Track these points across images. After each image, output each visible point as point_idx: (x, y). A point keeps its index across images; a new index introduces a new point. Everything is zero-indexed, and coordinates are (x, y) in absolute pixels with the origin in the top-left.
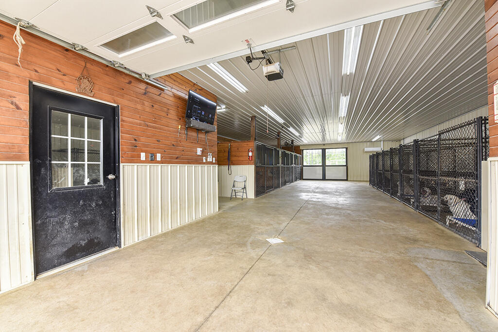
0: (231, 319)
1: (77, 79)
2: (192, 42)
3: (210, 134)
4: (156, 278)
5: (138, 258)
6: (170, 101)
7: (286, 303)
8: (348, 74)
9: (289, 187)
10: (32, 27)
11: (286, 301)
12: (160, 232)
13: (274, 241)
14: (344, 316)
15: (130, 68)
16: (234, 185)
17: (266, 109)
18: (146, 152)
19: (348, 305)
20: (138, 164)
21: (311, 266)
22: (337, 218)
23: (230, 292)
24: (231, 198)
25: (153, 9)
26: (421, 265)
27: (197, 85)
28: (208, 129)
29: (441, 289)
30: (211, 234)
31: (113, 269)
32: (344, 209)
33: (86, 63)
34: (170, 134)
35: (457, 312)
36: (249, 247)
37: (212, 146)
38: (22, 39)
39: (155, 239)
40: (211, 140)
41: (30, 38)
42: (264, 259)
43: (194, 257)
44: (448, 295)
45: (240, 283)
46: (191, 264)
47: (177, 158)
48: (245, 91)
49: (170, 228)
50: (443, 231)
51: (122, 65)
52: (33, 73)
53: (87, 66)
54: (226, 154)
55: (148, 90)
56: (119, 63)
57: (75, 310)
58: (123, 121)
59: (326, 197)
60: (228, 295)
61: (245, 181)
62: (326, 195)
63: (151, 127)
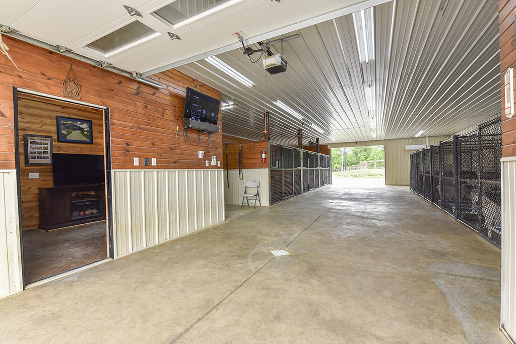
0: (212, 331)
1: (63, 82)
2: (178, 38)
3: (213, 135)
4: (144, 290)
5: (130, 269)
6: (166, 100)
7: (274, 317)
8: (367, 61)
9: (313, 193)
10: (14, 31)
11: (274, 315)
12: (157, 242)
13: (279, 253)
14: (333, 332)
15: (120, 68)
16: (245, 192)
17: (279, 104)
18: (139, 156)
19: (341, 321)
20: (130, 170)
21: (312, 280)
22: (359, 228)
23: (218, 305)
24: (242, 207)
25: (131, 8)
26: (440, 282)
27: (196, 81)
28: (210, 130)
29: (454, 308)
30: (212, 246)
31: (102, 280)
32: (370, 219)
33: (71, 65)
34: (166, 136)
35: (464, 333)
36: (249, 260)
37: (216, 148)
38: (5, 45)
39: (151, 250)
40: (215, 141)
41: (13, 43)
42: (263, 272)
43: (188, 269)
44: (459, 314)
45: (231, 296)
46: (183, 276)
47: (175, 162)
48: (251, 86)
49: (168, 238)
50: (482, 244)
51: (111, 64)
52: (17, 79)
53: (73, 68)
54: (237, 157)
55: (140, 89)
56: (106, 63)
57: (59, 319)
58: (113, 124)
59: (353, 205)
60: (215, 308)
61: (258, 187)
62: (353, 202)
63: (145, 129)
